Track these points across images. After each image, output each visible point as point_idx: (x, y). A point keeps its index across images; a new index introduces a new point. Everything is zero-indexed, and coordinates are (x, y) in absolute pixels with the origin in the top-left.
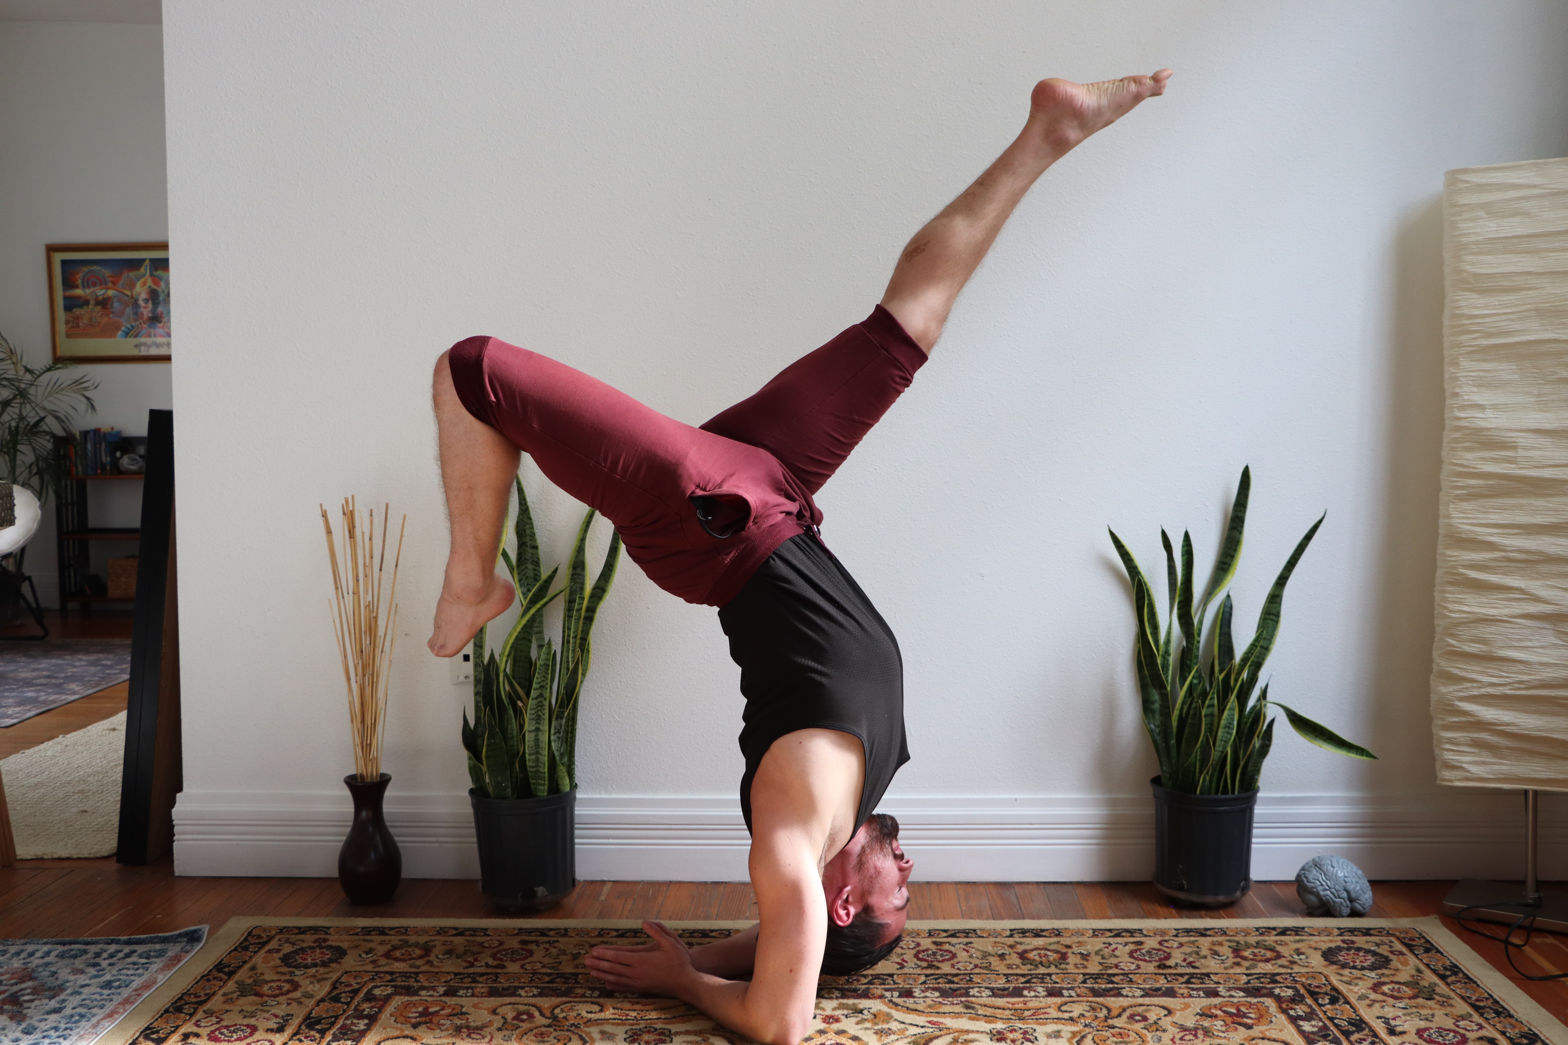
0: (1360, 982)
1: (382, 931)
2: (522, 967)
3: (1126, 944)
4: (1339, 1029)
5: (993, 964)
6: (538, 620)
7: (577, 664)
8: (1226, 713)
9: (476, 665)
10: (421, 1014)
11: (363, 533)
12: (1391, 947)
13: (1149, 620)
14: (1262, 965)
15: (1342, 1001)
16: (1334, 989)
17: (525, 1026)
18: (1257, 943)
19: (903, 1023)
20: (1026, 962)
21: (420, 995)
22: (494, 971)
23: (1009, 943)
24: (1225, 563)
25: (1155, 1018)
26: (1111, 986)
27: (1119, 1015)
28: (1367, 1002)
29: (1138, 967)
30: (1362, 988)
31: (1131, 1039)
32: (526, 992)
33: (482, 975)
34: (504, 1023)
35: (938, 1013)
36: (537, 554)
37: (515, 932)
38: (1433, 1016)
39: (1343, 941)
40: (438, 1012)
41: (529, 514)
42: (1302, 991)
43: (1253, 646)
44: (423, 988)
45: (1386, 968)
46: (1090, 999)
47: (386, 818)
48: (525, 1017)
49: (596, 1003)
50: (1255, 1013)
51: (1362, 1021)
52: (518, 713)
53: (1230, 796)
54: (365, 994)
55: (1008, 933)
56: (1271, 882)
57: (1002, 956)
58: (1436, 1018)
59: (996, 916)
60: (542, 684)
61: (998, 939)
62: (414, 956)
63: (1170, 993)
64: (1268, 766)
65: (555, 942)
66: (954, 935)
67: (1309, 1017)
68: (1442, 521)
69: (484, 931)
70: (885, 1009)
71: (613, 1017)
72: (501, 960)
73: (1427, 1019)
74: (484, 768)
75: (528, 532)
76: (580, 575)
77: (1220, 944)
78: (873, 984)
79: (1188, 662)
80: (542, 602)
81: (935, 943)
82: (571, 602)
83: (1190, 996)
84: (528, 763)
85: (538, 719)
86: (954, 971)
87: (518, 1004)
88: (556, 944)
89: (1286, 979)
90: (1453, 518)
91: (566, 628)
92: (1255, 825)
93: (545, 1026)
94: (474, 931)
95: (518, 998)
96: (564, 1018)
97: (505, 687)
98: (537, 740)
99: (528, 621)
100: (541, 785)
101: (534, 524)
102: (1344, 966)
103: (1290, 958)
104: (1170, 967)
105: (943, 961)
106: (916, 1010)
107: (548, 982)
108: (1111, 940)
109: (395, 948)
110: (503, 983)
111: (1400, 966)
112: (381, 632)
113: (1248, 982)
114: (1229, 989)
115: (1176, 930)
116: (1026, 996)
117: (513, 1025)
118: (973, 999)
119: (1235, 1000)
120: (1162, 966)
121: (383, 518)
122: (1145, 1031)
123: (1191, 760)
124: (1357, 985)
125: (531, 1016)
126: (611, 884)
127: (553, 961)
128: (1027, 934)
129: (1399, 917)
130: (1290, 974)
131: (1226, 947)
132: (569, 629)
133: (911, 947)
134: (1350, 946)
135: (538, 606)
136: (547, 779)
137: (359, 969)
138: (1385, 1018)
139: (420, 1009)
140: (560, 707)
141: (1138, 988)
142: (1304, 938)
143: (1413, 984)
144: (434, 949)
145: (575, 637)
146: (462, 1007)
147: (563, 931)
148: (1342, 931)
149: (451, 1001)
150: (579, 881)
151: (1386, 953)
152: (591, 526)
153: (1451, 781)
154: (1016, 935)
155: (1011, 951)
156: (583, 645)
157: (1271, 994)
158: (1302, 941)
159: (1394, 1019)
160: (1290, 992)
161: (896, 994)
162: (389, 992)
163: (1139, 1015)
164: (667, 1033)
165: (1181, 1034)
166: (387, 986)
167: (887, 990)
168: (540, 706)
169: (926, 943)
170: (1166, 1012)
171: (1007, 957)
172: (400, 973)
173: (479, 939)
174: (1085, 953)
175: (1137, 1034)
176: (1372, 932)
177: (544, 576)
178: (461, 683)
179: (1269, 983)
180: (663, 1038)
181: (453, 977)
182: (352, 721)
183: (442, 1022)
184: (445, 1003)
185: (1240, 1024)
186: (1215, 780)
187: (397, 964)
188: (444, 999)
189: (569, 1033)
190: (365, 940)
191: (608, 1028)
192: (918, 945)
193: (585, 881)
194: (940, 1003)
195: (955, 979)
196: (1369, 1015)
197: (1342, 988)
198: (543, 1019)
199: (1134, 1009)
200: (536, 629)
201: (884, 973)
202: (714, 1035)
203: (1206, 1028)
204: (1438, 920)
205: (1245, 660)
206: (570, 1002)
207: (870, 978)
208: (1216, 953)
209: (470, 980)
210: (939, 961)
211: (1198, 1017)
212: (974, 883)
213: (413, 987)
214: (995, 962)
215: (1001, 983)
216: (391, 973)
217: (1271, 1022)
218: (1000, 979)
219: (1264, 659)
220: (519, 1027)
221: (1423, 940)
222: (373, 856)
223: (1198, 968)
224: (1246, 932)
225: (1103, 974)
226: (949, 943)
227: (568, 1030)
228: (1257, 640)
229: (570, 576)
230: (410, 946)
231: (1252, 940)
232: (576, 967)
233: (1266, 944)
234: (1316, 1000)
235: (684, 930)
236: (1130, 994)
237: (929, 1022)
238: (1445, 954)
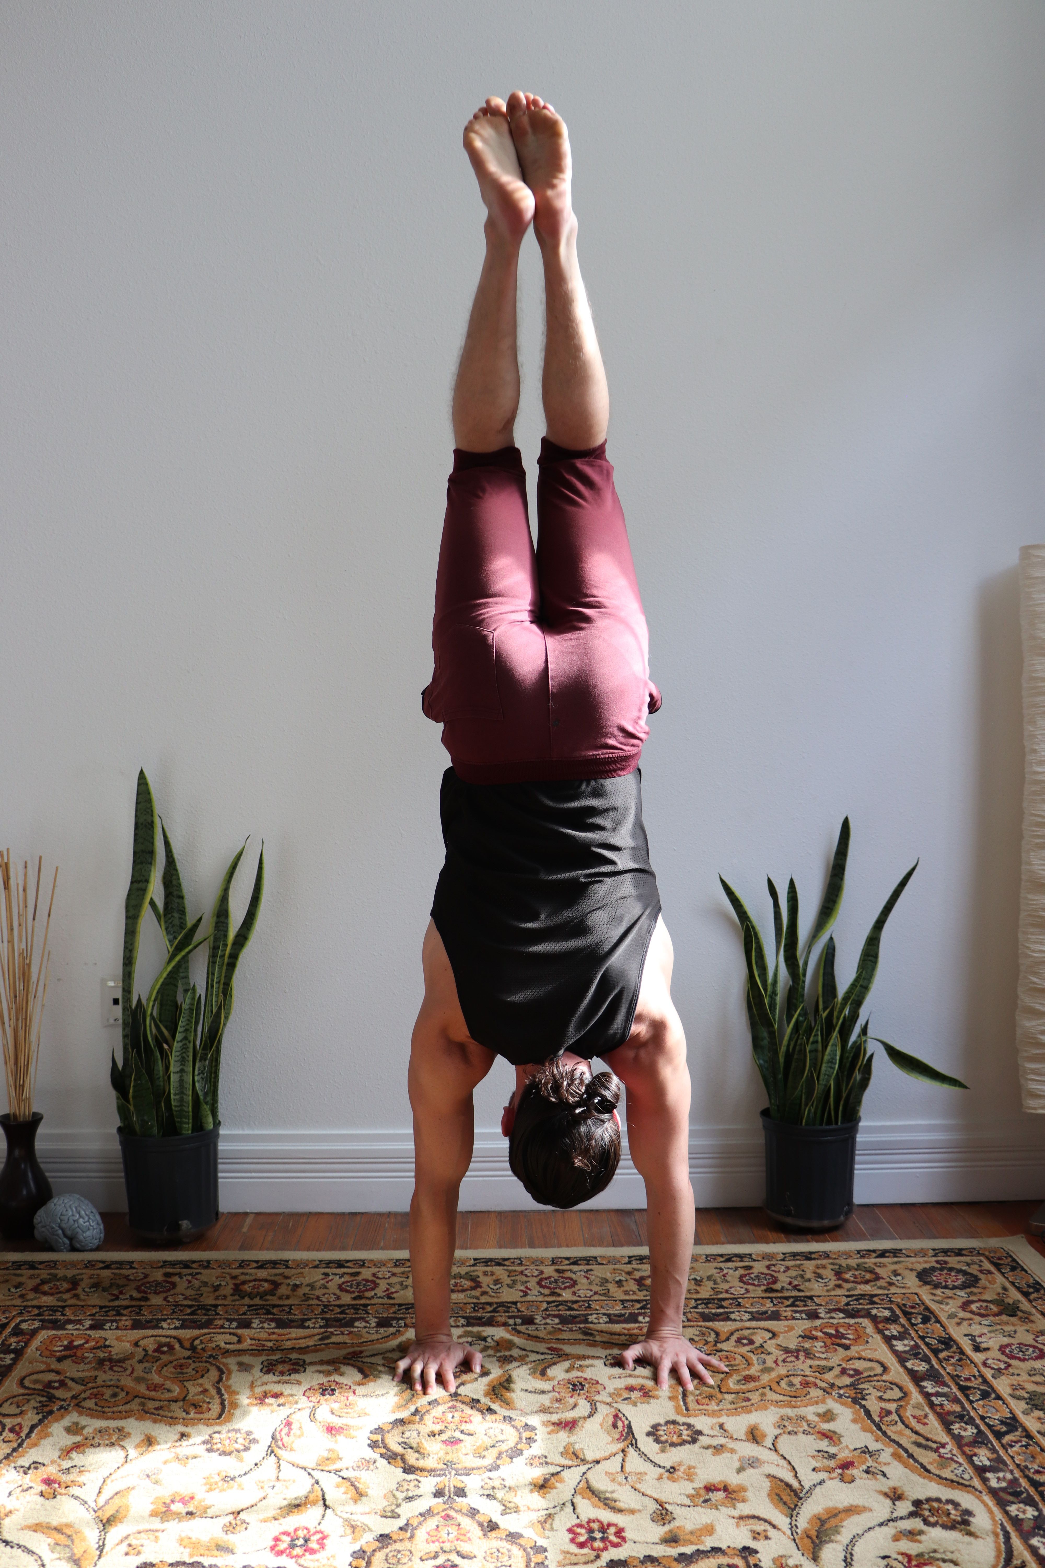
0: (951, 1301)
1: (32, 1266)
2: (165, 1299)
3: (736, 1269)
4: (929, 1348)
5: (611, 1291)
6: (183, 966)
7: (220, 1008)
8: (829, 1048)
9: (124, 1009)
10: (66, 1348)
11: (18, 885)
12: (980, 1266)
13: (756, 963)
14: (862, 1286)
15: (933, 1320)
16: (927, 1309)
17: (165, 1358)
18: (858, 1265)
19: (525, 1350)
20: (643, 1288)
21: (66, 1329)
22: (138, 1303)
23: (627, 1270)
24: (828, 908)
25: (761, 1341)
26: (721, 1310)
27: (728, 1339)
28: (956, 1320)
29: (747, 1291)
30: (952, 1307)
31: (737, 1362)
32: (169, 1324)
33: (127, 1307)
34: (146, 1355)
35: (558, 1339)
36: (183, 903)
37: (160, 1265)
38: (1015, 1332)
39: (937, 1262)
40: (82, 1345)
41: (175, 865)
42: (898, 1312)
43: (853, 985)
44: (70, 1322)
45: (975, 1287)
46: (700, 1324)
47: (38, 1154)
48: (165, 1349)
49: (234, 1334)
50: (853, 1334)
51: (951, 1339)
52: (164, 1055)
53: (833, 1127)
54: (13, 1329)
55: (627, 1260)
56: (873, 1205)
57: (619, 1283)
58: (1018, 1335)
59: (616, 1243)
60: (187, 1027)
61: (617, 1266)
62: (62, 1289)
63: (775, 1316)
64: (869, 1097)
65: (197, 1274)
66: (575, 1263)
67: (901, 1337)
68: (1024, 867)
69: (130, 1264)
70: (508, 1336)
71: (250, 1348)
72: (145, 1292)
73: (1010, 1336)
74: (132, 1108)
75: (174, 882)
76: (223, 923)
77: (824, 1267)
78: (497, 1312)
79: (794, 1001)
80: (187, 950)
81: (557, 1271)
82: (215, 948)
83: (794, 1318)
84: (173, 1103)
85: (183, 1061)
86: (575, 1298)
87: (160, 1336)
88: (198, 1276)
89: (883, 1300)
90: (1034, 865)
91: (210, 974)
92: (857, 1152)
93: (184, 1358)
94: (120, 1264)
95: (160, 1331)
96: (203, 1349)
97: (151, 1030)
98: (181, 1081)
99: (173, 967)
100: (186, 1123)
101: (181, 876)
102: (936, 1286)
103: (888, 1280)
104: (777, 1291)
105: (565, 1288)
106: (537, 1337)
107: (188, 1314)
108: (722, 1265)
109: (44, 1282)
110: (146, 1315)
111: (988, 1284)
112: (34, 978)
113: (847, 1304)
114: (830, 1311)
115: (783, 1254)
116: (641, 1323)
117: (154, 1357)
118: (591, 1326)
119: (835, 1321)
120: (770, 1290)
121: (37, 870)
122: (751, 1355)
123: (797, 1093)
124: (947, 1304)
125: (171, 1348)
126: (253, 1216)
127: (195, 1293)
128: (644, 1261)
129: (989, 1237)
130: (887, 1295)
131: (829, 1270)
132: (213, 974)
133: (535, 1274)
134: (943, 1267)
135: (183, 953)
136: (191, 1117)
137: (8, 1303)
138: (972, 1335)
139: (65, 1343)
140: (203, 1049)
141: (746, 1312)
142: (902, 1259)
143: (999, 1302)
144: (81, 1283)
145: (218, 983)
146: (106, 1340)
147: (205, 1263)
148: (936, 1252)
149: (95, 1334)
150: (223, 1214)
151: (975, 1273)
152: (235, 876)
153: (1035, 1109)
154: (634, 1262)
155: (628, 1277)
156: (226, 990)
157: (868, 1315)
158: (900, 1262)
159: (980, 1336)
160: (887, 1313)
161: (519, 1321)
162: (36, 1326)
163: (745, 1338)
164: (301, 1363)
165: (785, 1356)
166: (35, 1320)
167: (510, 1317)
168: (184, 1048)
169: (549, 1271)
170: (770, 1335)
171: (624, 1283)
172: (47, 1307)
173: (125, 1272)
174: (698, 1278)
175: (743, 1357)
176: (964, 1252)
177: (190, 923)
178: (111, 1026)
179: (868, 1304)
180: (297, 1367)
181: (98, 1310)
182: (6, 1063)
183: (86, 1355)
184: (90, 1336)
185: (839, 1345)
186: (819, 1111)
187: (45, 1298)
188: (88, 1332)
189: (207, 1365)
190: (15, 1275)
191: (246, 1359)
192: (542, 1272)
193: (229, 1213)
194: (560, 1329)
195: (575, 1306)
196: (957, 1333)
197: (934, 1306)
198: (183, 1350)
199: (741, 1332)
200: (181, 975)
201: (509, 1300)
202: (344, 1364)
203: (807, 1349)
204: (1024, 1240)
205: (846, 998)
206: (209, 1334)
207: (495, 1306)
208: (819, 1276)
209: (114, 1313)
210: (561, 1289)
211: (800, 1339)
212: (597, 1211)
213: (60, 1321)
214: (612, 1287)
215: (617, 1309)
216: (39, 1307)
217: (867, 1342)
218: (617, 1305)
219: (863, 998)
220: (160, 1359)
221: (1010, 1259)
222: (25, 1192)
223: (803, 1291)
224: (848, 1255)
225: (713, 1299)
226: (571, 1271)
227: (206, 1362)
228: (857, 980)
229: (214, 924)
230: (58, 1280)
231: (853, 1262)
232: (217, 1298)
233: (866, 1266)
234: (909, 1320)
235: (320, 1261)
236: (738, 1318)
237: (549, 1349)
238: (1029, 1272)
